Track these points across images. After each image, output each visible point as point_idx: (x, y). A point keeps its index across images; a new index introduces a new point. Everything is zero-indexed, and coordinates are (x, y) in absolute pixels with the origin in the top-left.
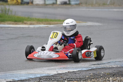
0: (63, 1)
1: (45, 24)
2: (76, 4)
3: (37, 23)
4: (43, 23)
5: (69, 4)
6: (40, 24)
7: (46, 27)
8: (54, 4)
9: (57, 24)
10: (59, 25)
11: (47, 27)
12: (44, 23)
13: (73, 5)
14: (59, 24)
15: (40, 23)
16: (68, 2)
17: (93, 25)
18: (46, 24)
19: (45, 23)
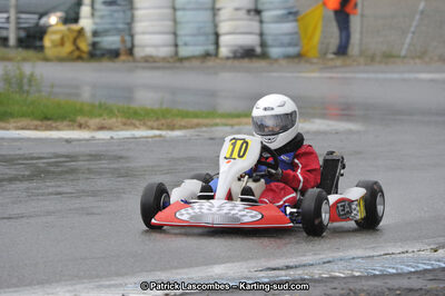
0: (241, 47)
1: (152, 128)
2: (288, 57)
3: (125, 124)
4: (145, 124)
5: (264, 56)
6: (135, 127)
7: (155, 136)
8: (207, 55)
9: (198, 125)
10: (204, 129)
11: (160, 136)
12: (149, 123)
13: (276, 60)
14: (206, 126)
15: (137, 123)
16: (258, 50)
17: (328, 129)
18: (158, 129)
19: (155, 124)
